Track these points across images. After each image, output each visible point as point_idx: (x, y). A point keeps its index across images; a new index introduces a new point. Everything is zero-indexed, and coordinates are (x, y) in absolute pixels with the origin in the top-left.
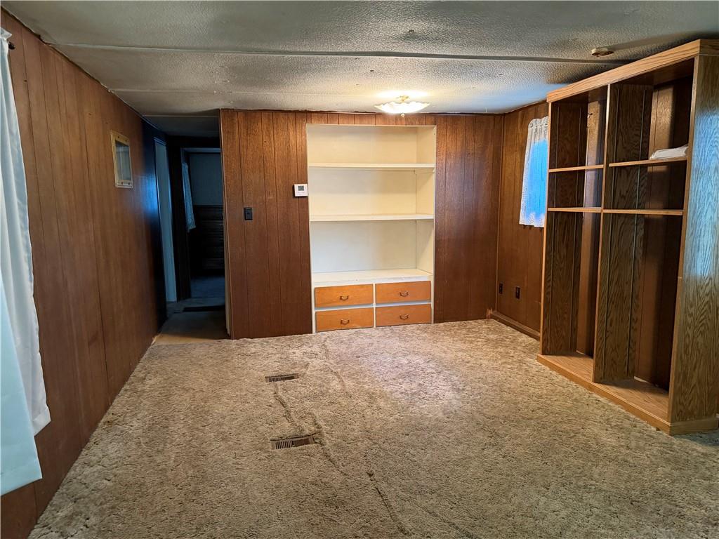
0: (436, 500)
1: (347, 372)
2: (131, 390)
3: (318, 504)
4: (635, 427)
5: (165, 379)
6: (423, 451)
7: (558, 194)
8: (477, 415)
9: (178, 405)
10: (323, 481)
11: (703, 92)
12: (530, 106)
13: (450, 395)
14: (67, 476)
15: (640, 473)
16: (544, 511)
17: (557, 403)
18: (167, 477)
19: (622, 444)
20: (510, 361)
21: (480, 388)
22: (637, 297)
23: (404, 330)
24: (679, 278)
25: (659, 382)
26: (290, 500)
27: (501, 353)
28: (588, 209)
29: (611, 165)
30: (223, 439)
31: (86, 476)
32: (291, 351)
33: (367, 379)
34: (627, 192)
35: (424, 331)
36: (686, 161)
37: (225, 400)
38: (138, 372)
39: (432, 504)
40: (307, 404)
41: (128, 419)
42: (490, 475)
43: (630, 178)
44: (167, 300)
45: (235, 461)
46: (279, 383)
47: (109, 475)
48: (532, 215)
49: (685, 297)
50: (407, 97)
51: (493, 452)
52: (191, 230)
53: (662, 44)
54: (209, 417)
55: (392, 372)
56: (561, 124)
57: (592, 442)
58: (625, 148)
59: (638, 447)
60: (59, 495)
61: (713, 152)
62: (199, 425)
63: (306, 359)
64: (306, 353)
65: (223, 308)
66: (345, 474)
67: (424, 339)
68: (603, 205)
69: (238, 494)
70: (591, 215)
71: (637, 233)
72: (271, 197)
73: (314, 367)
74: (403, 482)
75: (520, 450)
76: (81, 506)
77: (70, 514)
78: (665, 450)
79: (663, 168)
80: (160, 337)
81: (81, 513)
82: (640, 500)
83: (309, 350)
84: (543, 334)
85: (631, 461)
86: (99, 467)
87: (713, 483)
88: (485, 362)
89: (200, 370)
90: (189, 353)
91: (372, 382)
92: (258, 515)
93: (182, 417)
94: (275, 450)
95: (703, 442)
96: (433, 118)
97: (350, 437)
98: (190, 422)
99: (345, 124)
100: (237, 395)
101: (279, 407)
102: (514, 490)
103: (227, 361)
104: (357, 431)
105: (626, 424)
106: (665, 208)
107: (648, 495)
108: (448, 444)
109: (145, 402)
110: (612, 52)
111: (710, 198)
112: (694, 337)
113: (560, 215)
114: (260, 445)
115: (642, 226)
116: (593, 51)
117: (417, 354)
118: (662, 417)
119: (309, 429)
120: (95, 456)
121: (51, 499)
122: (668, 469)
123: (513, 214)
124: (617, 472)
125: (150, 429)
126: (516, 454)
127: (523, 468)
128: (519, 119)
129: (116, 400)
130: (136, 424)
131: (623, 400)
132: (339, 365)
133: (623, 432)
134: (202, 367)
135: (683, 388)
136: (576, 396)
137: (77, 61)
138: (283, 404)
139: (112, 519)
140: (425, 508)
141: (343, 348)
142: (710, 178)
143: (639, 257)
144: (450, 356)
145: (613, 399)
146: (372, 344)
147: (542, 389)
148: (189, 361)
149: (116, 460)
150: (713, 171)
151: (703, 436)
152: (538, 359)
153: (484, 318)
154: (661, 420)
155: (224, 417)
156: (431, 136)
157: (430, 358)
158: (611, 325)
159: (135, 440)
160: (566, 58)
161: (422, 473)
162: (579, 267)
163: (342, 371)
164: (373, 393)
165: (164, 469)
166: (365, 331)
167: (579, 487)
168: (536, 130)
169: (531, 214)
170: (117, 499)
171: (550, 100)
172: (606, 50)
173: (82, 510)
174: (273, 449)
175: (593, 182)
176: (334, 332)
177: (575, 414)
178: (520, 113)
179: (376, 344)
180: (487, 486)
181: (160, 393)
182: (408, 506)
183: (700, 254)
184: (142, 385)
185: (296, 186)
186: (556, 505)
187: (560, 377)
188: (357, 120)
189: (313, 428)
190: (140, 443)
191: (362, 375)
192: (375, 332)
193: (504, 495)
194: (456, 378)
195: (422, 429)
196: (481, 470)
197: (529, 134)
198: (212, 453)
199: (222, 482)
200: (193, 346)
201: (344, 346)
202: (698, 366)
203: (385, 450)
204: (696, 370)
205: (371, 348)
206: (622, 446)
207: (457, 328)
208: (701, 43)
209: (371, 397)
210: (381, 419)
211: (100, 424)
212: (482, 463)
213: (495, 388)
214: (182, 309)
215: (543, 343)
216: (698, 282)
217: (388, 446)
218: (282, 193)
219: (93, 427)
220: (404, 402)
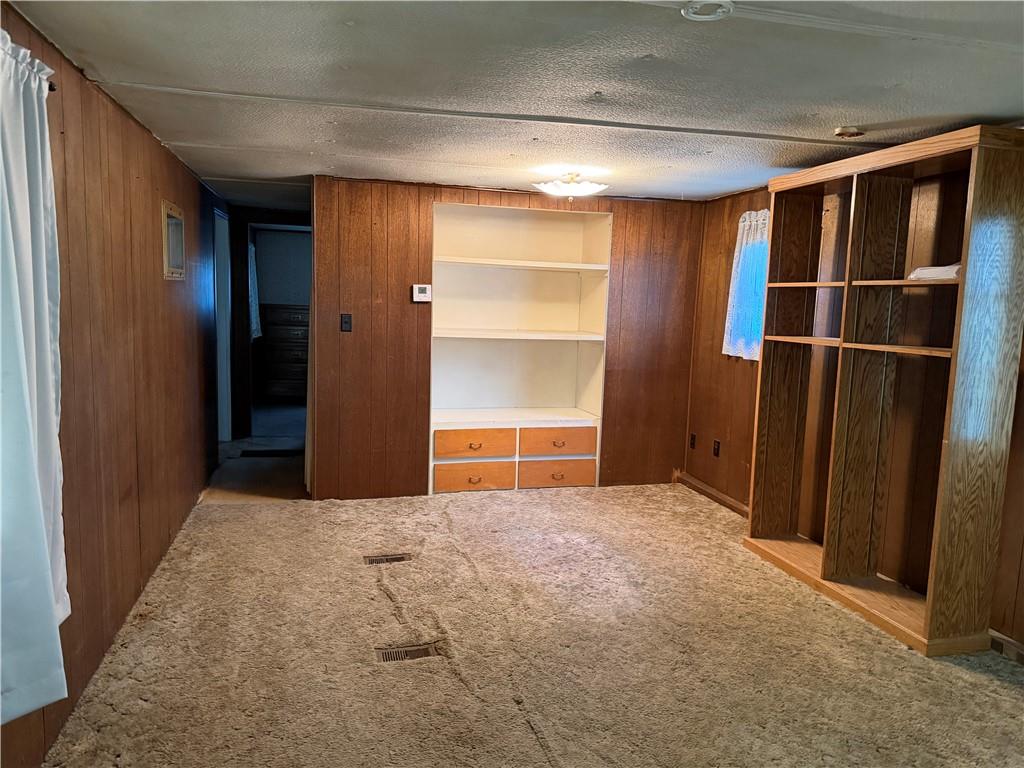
0: (610, 740)
1: (480, 553)
2: (171, 569)
3: (447, 742)
4: (880, 643)
5: (219, 555)
6: (590, 670)
7: (780, 317)
8: (663, 621)
9: (240, 593)
10: (452, 708)
11: (982, 195)
12: (743, 193)
13: (626, 590)
14: (85, 693)
15: (888, 708)
16: (759, 759)
17: (773, 607)
18: (230, 698)
19: (863, 667)
20: (707, 544)
21: (667, 582)
22: (884, 464)
23: (557, 495)
24: (945, 441)
25: (912, 583)
26: (406, 736)
27: (693, 532)
28: (820, 340)
29: (854, 283)
30: (308, 645)
31: (112, 694)
32: (399, 520)
33: (508, 565)
34: (875, 320)
35: (586, 496)
36: (957, 285)
37: (306, 588)
38: (180, 542)
39: (605, 746)
40: (425, 598)
41: (169, 612)
42: (684, 706)
43: (879, 302)
44: (220, 439)
45: (326, 677)
46: (383, 566)
47: (145, 693)
48: (741, 342)
49: (950, 468)
50: (578, 175)
51: (688, 675)
52: (255, 339)
53: (929, 127)
54: (286, 613)
55: (544, 556)
56: (787, 220)
57: (822, 664)
58: (873, 261)
59: (884, 673)
60: (74, 719)
61: (993, 275)
62: (272, 624)
63: (421, 533)
64: (420, 524)
65: (301, 452)
66: (483, 700)
67: (586, 509)
68: (842, 336)
69: (332, 725)
70: (823, 349)
71: (886, 376)
72: (380, 301)
73: (433, 544)
74: (564, 715)
75: (724, 673)
76: (107, 737)
77: (92, 748)
78: (921, 677)
79: (923, 291)
80: (209, 493)
81: (109, 747)
82: (889, 746)
83: (425, 519)
84: (753, 509)
85: (876, 691)
86: (131, 681)
87: (984, 724)
88: (671, 545)
89: (268, 543)
90: (252, 517)
91: (516, 569)
92: (362, 757)
93: (247, 611)
94: (382, 663)
95: (972, 668)
96: (609, 203)
97: (489, 647)
98: (259, 618)
99: (487, 205)
100: (324, 583)
101: (386, 602)
102: (718, 729)
103: (307, 531)
104: (496, 639)
105: (868, 639)
106: (925, 344)
107: (899, 740)
108: (624, 661)
109: (192, 587)
110: (861, 134)
111: (988, 336)
112: (961, 524)
113: (780, 346)
114: (360, 656)
115: (894, 366)
116: (837, 131)
117: (577, 529)
118: (915, 631)
119: (429, 634)
120: (123, 664)
121: (63, 726)
122: (925, 704)
123: (713, 339)
124: (856, 707)
125: (201, 627)
126: (719, 678)
127: (728, 698)
128: (727, 211)
129: (149, 584)
130: (180, 619)
131: (863, 605)
132: (468, 543)
133: (863, 651)
134: (273, 540)
135: (946, 592)
136: (798, 597)
137: (127, 104)
138: (390, 597)
139: (152, 756)
140: (596, 751)
141: (472, 519)
142: (988, 310)
143: (887, 409)
144: (623, 534)
145: (849, 604)
146: (514, 513)
147: (751, 586)
148: (252, 530)
149: (155, 671)
150: (992, 300)
151: (972, 658)
152: (745, 543)
153: (667, 480)
154: (916, 636)
155: (307, 613)
156: (604, 227)
157: (596, 536)
158: (848, 501)
159: (180, 642)
160: (799, 136)
161: (591, 701)
162: (805, 417)
163: (473, 551)
164: (518, 585)
165: (226, 686)
166: (504, 494)
167: (806, 726)
168: (750, 226)
169: (739, 341)
170: (159, 728)
171: (773, 189)
172: (855, 130)
173: (109, 743)
174: (378, 661)
175: (827, 303)
176: (459, 494)
177: (798, 623)
178: (728, 202)
179: (519, 514)
180: (680, 721)
181: (213, 575)
182: (572, 747)
183: (973, 411)
184: (186, 563)
185: (416, 287)
186: (775, 750)
187: (776, 570)
188: (505, 199)
189: (434, 633)
190: (188, 647)
191: (501, 558)
192: (517, 496)
193: (705, 734)
194: (634, 567)
195: (587, 639)
196: (672, 700)
197: (740, 231)
198: (292, 665)
199: (309, 707)
200: (258, 507)
201: (473, 515)
202: (966, 561)
203: (538, 669)
204: (964, 568)
205: (512, 519)
206: (862, 670)
207: (630, 494)
208: (981, 129)
209: (515, 590)
210: (530, 622)
211: (129, 619)
212: (673, 688)
213: (686, 583)
214: (239, 452)
215: (752, 521)
216: (969, 449)
217: (542, 662)
218: (395, 296)
219: (120, 621)
220: (561, 600)
